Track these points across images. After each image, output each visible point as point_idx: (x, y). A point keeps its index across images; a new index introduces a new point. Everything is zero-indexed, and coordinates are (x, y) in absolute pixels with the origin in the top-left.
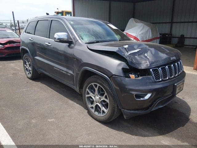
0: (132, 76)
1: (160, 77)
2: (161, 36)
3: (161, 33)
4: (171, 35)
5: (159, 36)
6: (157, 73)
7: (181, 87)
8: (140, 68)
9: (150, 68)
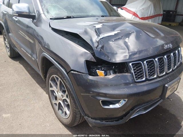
0: (101, 73)
1: (143, 75)
2: (165, 13)
3: (165, 9)
4: (176, 12)
5: (162, 13)
6: (140, 69)
7: (175, 88)
8: (113, 61)
9: (129, 61)
